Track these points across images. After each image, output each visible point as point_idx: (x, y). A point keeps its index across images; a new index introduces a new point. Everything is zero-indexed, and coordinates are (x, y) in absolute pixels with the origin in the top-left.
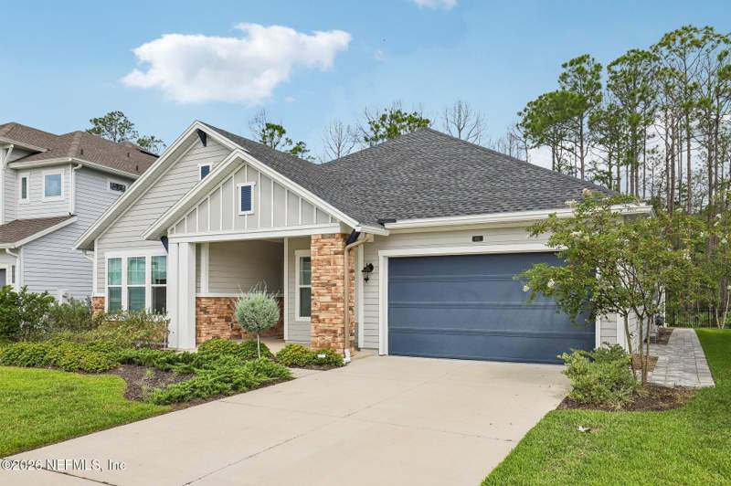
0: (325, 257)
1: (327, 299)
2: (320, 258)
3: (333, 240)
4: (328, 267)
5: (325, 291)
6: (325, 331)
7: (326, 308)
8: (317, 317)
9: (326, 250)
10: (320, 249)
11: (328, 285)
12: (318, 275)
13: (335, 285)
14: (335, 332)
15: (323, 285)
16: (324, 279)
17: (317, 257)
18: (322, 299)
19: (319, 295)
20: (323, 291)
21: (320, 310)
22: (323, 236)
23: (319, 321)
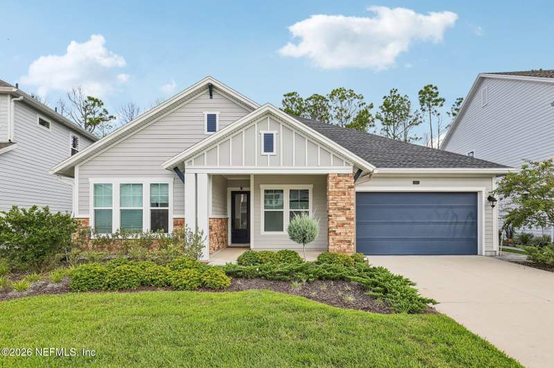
0: (341, 190)
1: (343, 219)
2: (337, 190)
3: (347, 178)
4: (343, 197)
5: (341, 213)
6: (341, 241)
7: (343, 225)
8: (334, 231)
9: (341, 185)
10: (337, 184)
11: (343, 209)
12: (335, 202)
13: (349, 209)
14: (349, 242)
15: (339, 209)
16: (341, 205)
17: (334, 190)
18: (338, 219)
19: (336, 216)
20: (339, 213)
21: (337, 227)
22: (339, 175)
23: (336, 234)
